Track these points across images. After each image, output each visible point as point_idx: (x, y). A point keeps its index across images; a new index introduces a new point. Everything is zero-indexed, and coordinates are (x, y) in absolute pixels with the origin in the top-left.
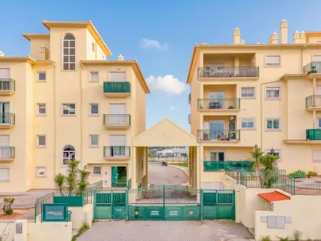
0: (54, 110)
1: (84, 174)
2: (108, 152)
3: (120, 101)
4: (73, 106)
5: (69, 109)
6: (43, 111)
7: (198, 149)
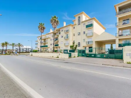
0: (76, 34)
1: (76, 46)
2: (87, 43)
3: (91, 29)
4: (80, 33)
5: (79, 34)
6: (74, 35)
7: (116, 40)
